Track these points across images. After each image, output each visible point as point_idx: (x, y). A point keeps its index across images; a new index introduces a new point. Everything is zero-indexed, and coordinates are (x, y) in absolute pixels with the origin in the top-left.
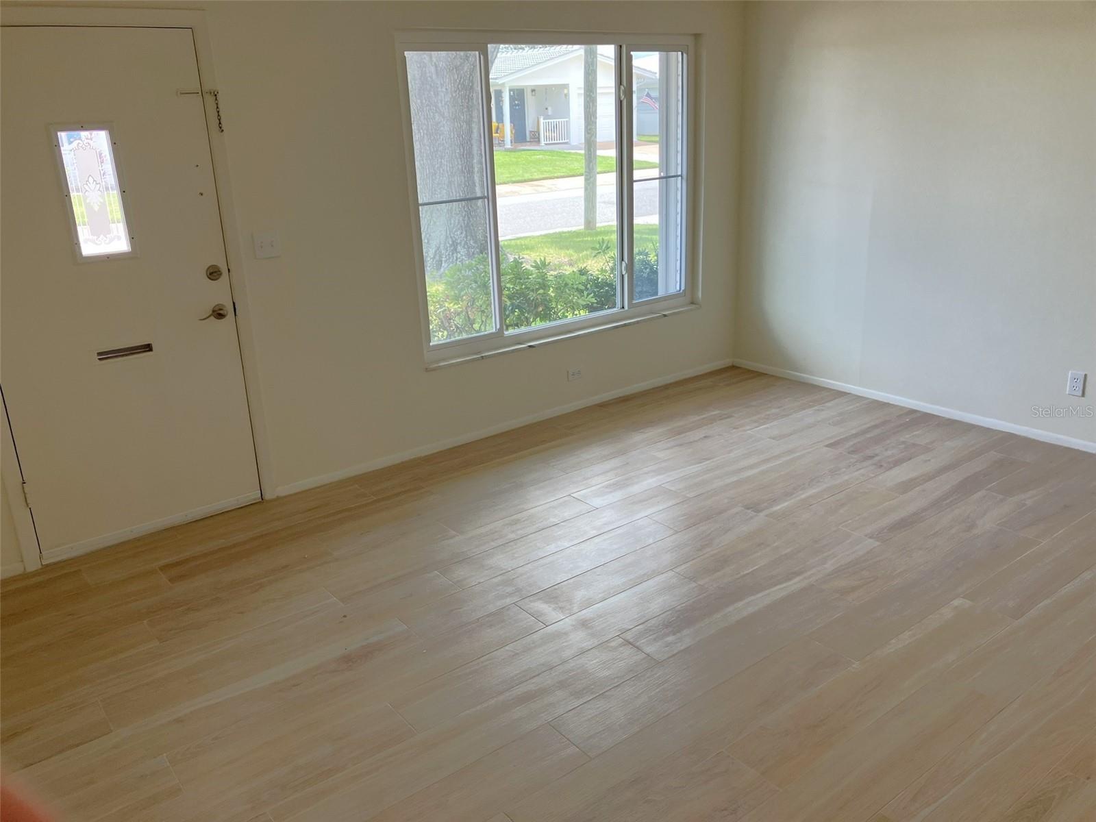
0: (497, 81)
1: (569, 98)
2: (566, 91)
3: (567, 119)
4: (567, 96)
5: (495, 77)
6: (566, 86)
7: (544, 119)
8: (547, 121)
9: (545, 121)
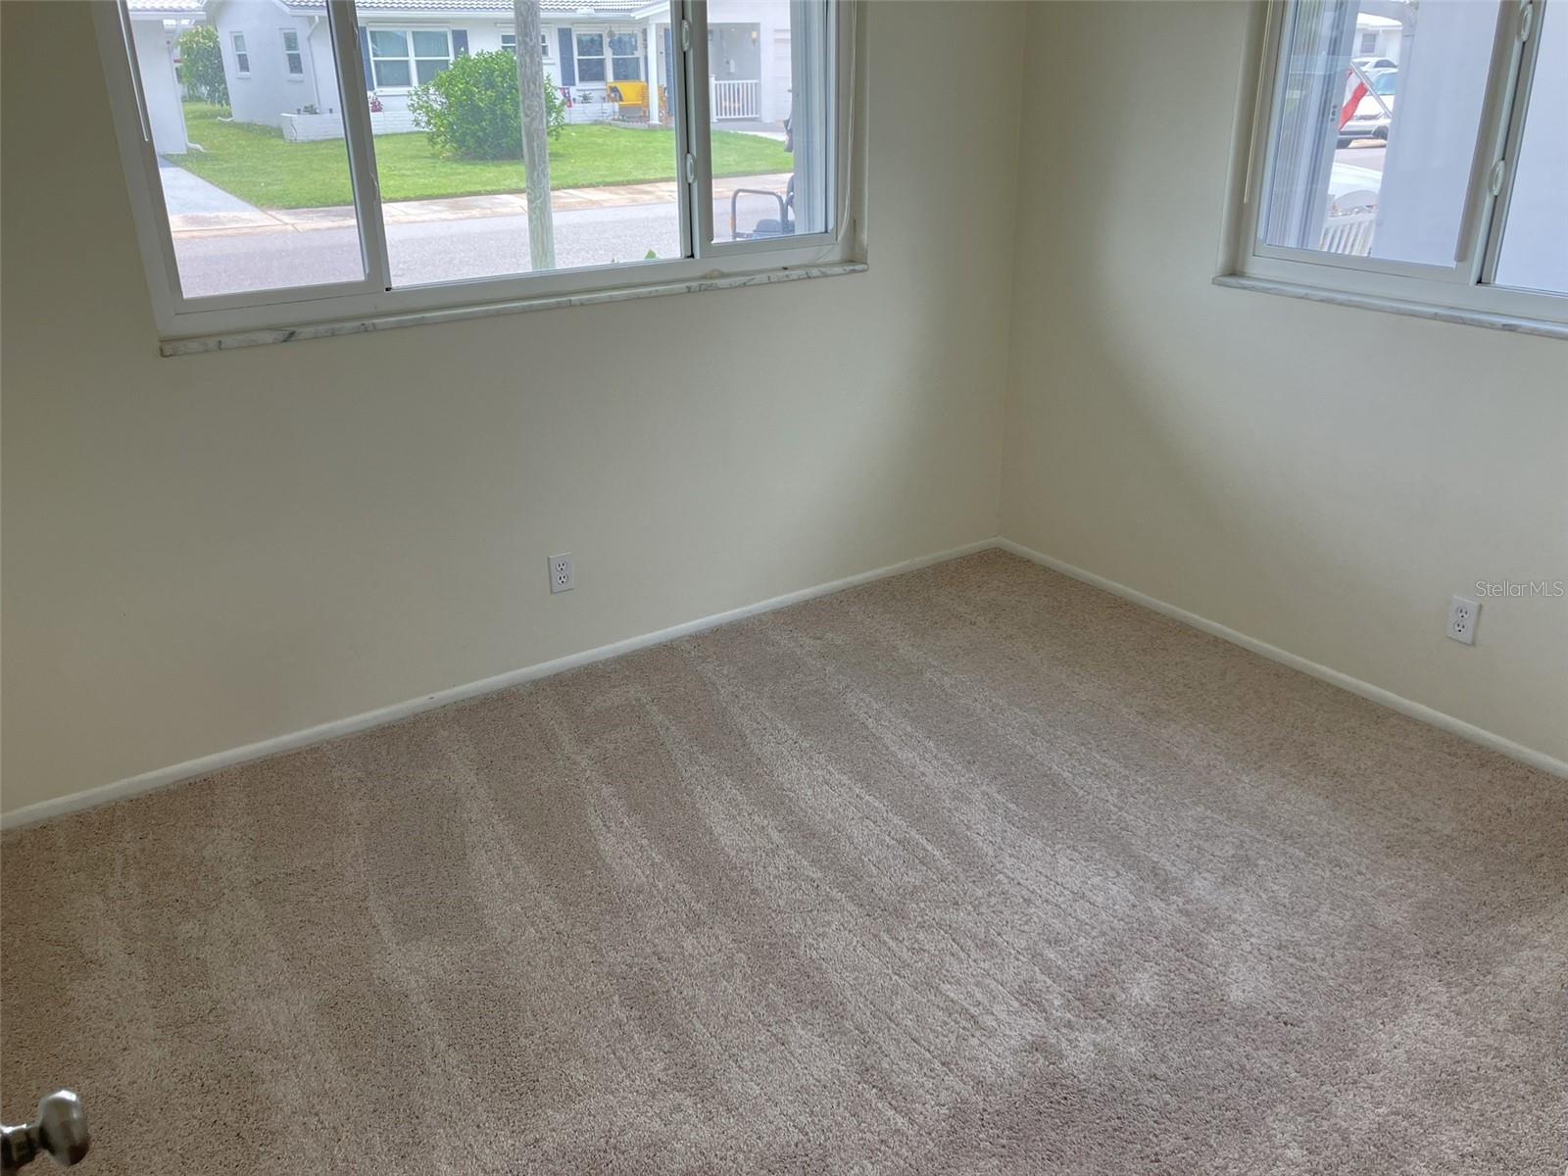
0: (632, 15)
1: (759, 47)
2: (754, 35)
3: (757, 81)
4: (755, 42)
5: (630, 7)
6: (755, 27)
7: (716, 79)
8: (722, 82)
9: (718, 82)
